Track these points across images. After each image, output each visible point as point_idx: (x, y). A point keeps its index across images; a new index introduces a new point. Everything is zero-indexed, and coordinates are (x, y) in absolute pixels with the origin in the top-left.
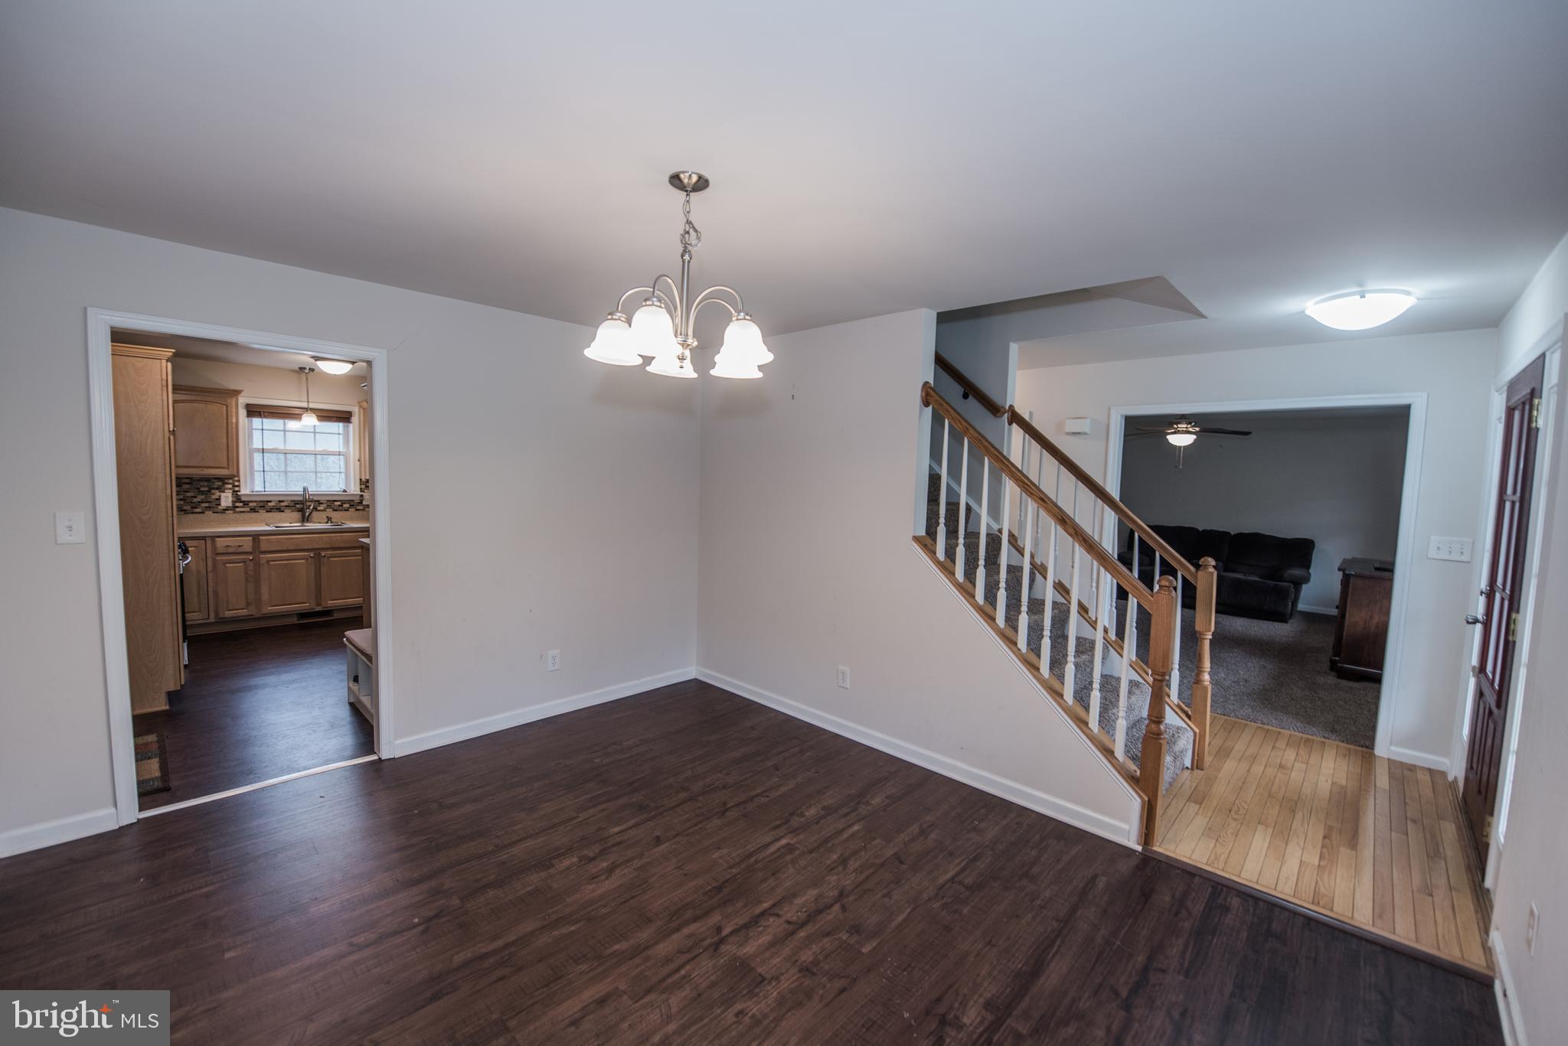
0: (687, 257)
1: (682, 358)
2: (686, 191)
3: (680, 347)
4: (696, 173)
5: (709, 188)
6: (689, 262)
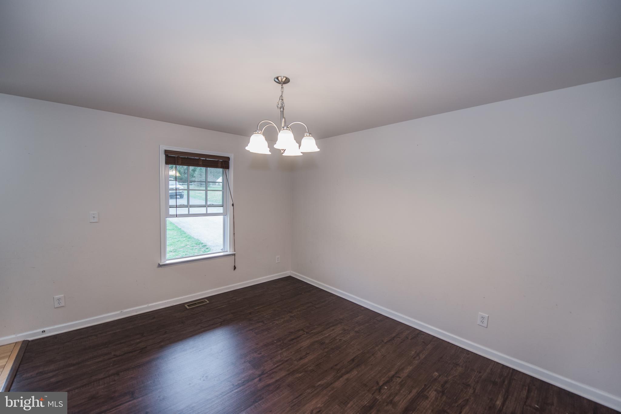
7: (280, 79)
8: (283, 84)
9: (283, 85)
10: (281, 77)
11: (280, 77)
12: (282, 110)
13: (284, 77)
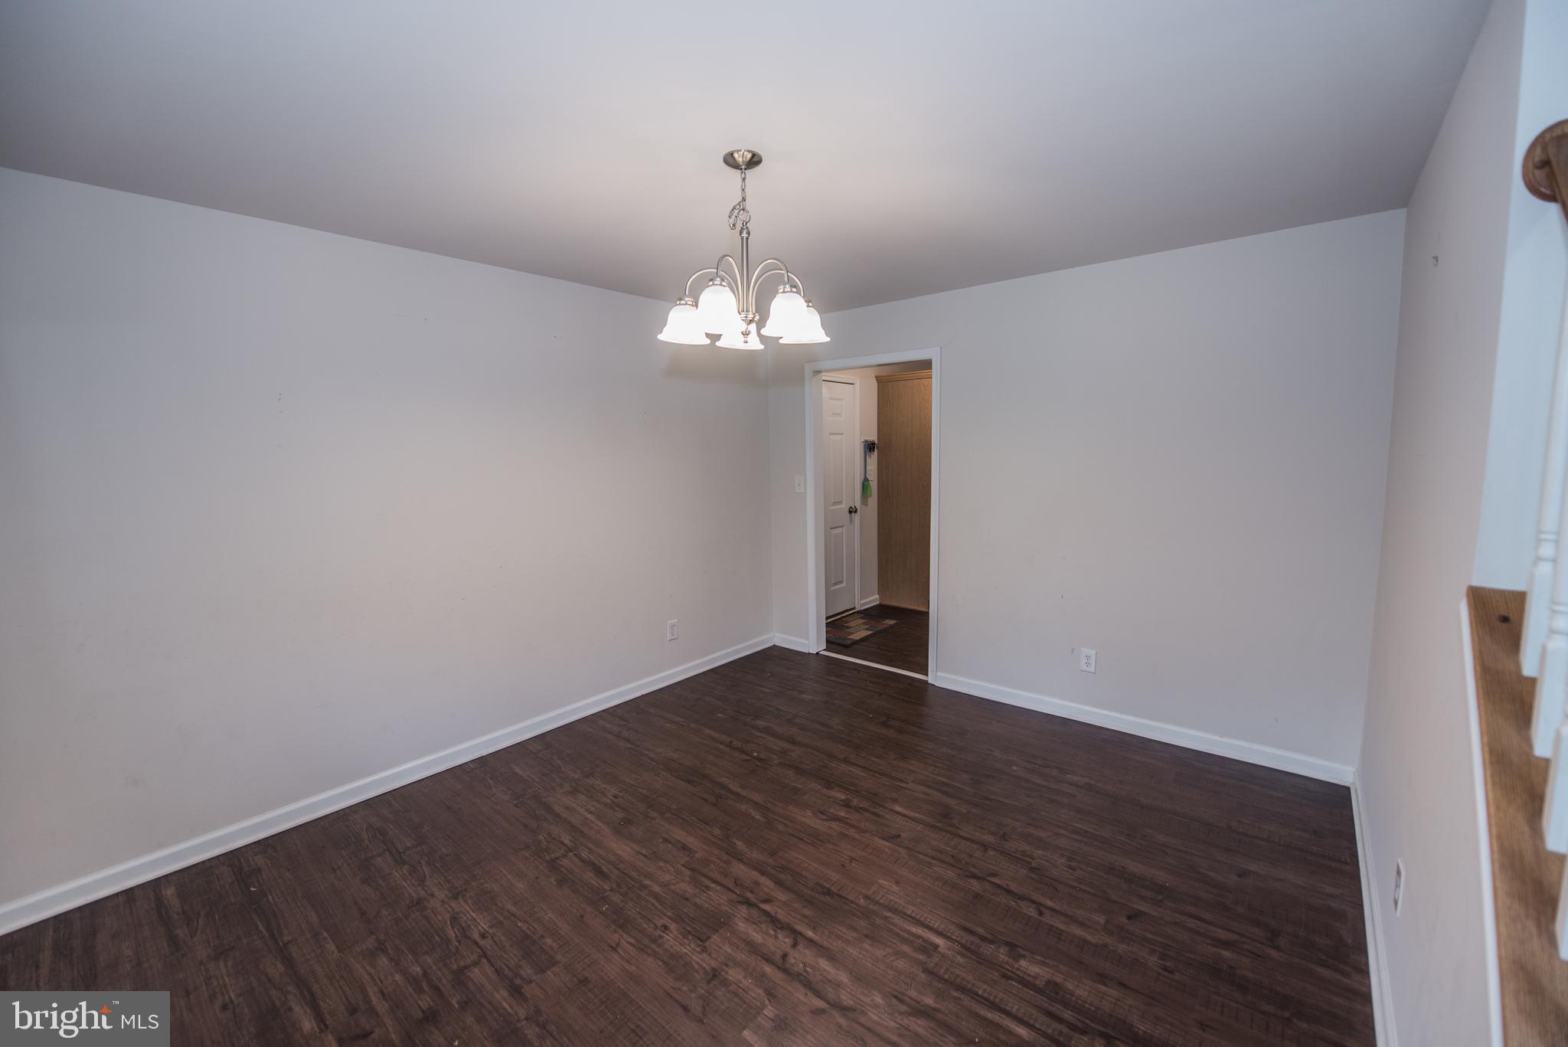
0: (745, 235)
1: (746, 334)
2: (741, 169)
3: (744, 323)
4: (749, 151)
5: (763, 163)
6: (747, 239)
7: (737, 156)
8: (745, 169)
9: (746, 171)
10: (740, 150)
11: (738, 153)
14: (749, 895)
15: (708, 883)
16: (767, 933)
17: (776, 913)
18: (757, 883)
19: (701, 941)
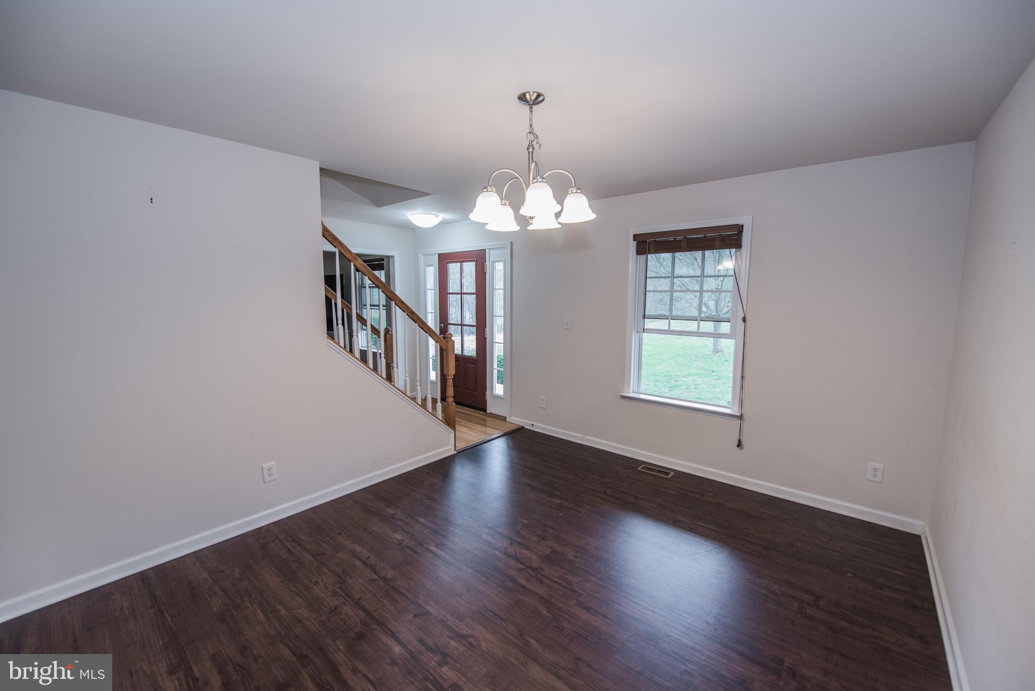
2: (530, 105)
6: (533, 152)
7: (528, 96)
9: (533, 106)
10: (529, 92)
11: (528, 94)
12: (531, 150)
13: (534, 92)
14: (532, 573)
15: (560, 581)
16: (520, 554)
17: (515, 563)
18: (528, 580)
19: (554, 551)
